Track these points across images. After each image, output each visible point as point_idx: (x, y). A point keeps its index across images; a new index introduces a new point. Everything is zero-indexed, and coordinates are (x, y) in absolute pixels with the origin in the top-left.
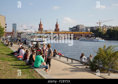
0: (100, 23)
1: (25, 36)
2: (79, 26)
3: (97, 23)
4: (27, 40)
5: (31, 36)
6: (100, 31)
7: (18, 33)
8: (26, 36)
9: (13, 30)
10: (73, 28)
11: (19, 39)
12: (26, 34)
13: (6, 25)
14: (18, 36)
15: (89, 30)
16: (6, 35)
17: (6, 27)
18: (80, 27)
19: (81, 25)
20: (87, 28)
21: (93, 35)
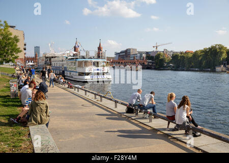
0: (157, 47)
1: (61, 62)
2: (130, 49)
3: (154, 47)
4: (66, 71)
5: (79, 62)
6: (161, 58)
7: (46, 58)
8: (63, 62)
9: (36, 55)
10: (121, 52)
11: (48, 67)
12: (64, 59)
13: (25, 45)
14: (46, 62)
15: (144, 55)
16: (25, 62)
17: (25, 49)
18: (131, 51)
19: (133, 49)
20: (141, 53)
21: (150, 62)
